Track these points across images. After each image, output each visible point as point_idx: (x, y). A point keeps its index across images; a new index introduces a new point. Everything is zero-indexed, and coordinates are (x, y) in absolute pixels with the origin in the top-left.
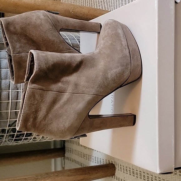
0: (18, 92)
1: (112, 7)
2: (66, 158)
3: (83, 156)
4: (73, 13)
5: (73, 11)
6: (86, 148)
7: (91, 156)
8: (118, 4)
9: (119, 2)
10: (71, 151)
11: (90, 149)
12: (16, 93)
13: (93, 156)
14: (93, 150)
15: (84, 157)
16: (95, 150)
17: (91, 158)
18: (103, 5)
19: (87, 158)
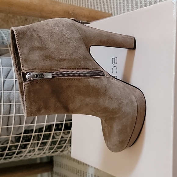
0: (10, 105)
1: (114, 9)
2: (55, 173)
3: (76, 172)
4: (72, 14)
5: (72, 13)
6: (80, 164)
7: (86, 173)
8: (122, 6)
9: (124, 4)
10: (60, 166)
11: (85, 165)
12: (9, 106)
13: (89, 173)
14: (89, 166)
15: (78, 174)
16: (92, 167)
17: (86, 174)
18: (102, 7)
19: (81, 174)
